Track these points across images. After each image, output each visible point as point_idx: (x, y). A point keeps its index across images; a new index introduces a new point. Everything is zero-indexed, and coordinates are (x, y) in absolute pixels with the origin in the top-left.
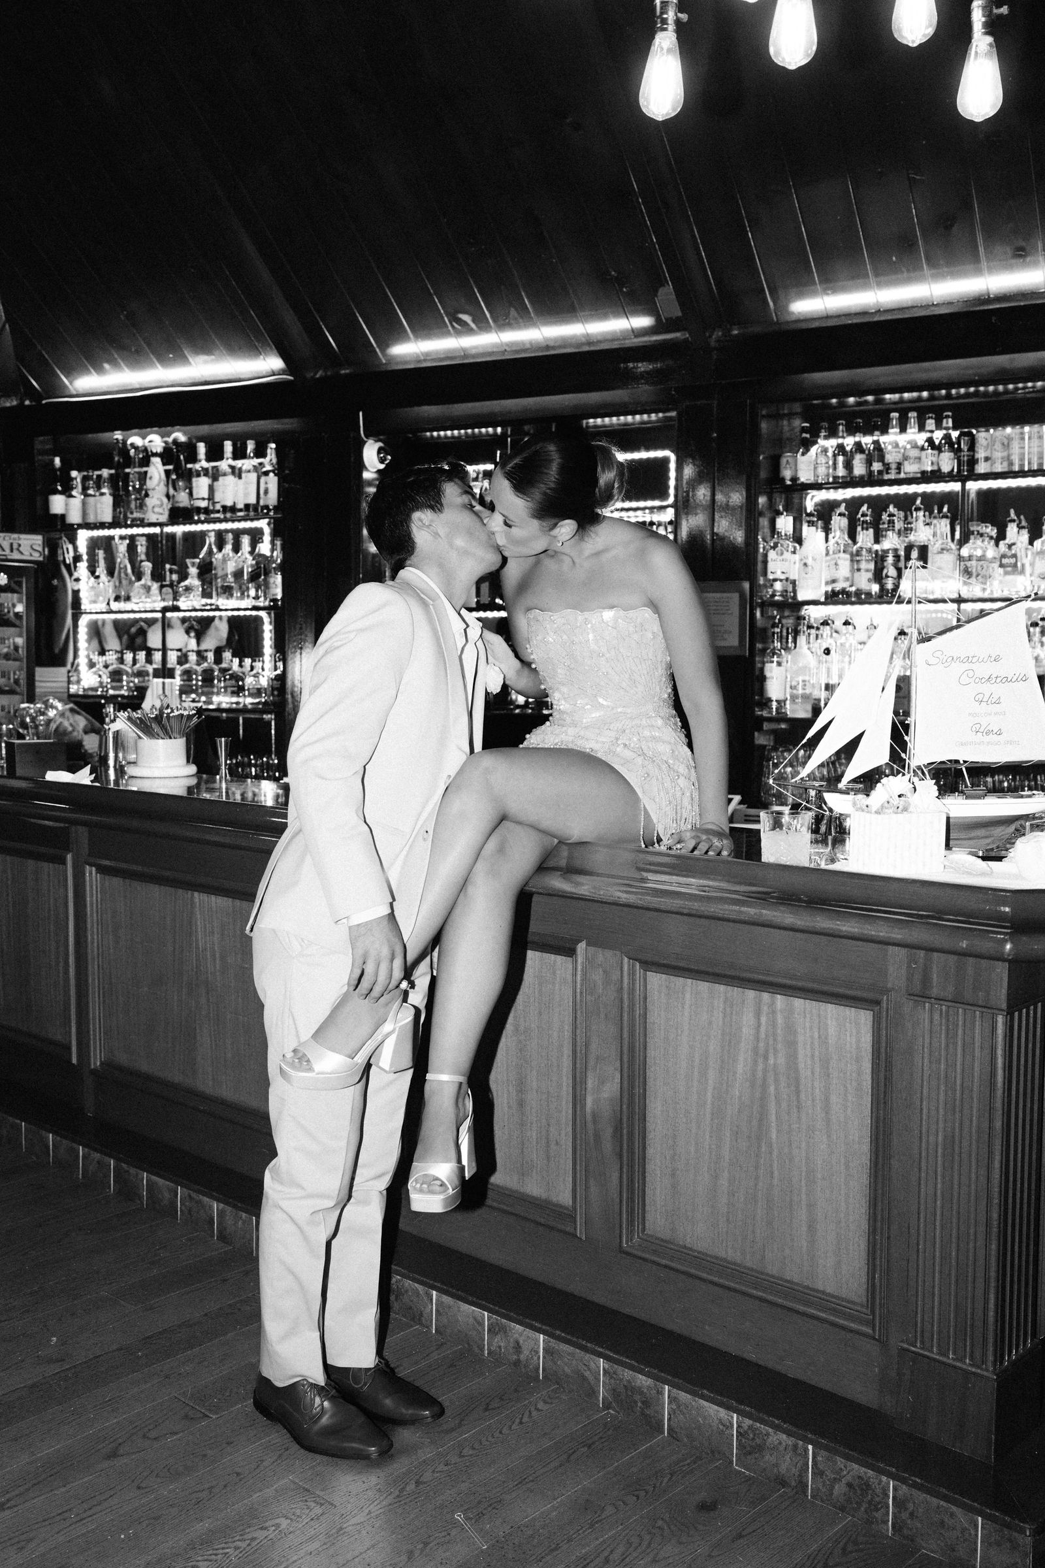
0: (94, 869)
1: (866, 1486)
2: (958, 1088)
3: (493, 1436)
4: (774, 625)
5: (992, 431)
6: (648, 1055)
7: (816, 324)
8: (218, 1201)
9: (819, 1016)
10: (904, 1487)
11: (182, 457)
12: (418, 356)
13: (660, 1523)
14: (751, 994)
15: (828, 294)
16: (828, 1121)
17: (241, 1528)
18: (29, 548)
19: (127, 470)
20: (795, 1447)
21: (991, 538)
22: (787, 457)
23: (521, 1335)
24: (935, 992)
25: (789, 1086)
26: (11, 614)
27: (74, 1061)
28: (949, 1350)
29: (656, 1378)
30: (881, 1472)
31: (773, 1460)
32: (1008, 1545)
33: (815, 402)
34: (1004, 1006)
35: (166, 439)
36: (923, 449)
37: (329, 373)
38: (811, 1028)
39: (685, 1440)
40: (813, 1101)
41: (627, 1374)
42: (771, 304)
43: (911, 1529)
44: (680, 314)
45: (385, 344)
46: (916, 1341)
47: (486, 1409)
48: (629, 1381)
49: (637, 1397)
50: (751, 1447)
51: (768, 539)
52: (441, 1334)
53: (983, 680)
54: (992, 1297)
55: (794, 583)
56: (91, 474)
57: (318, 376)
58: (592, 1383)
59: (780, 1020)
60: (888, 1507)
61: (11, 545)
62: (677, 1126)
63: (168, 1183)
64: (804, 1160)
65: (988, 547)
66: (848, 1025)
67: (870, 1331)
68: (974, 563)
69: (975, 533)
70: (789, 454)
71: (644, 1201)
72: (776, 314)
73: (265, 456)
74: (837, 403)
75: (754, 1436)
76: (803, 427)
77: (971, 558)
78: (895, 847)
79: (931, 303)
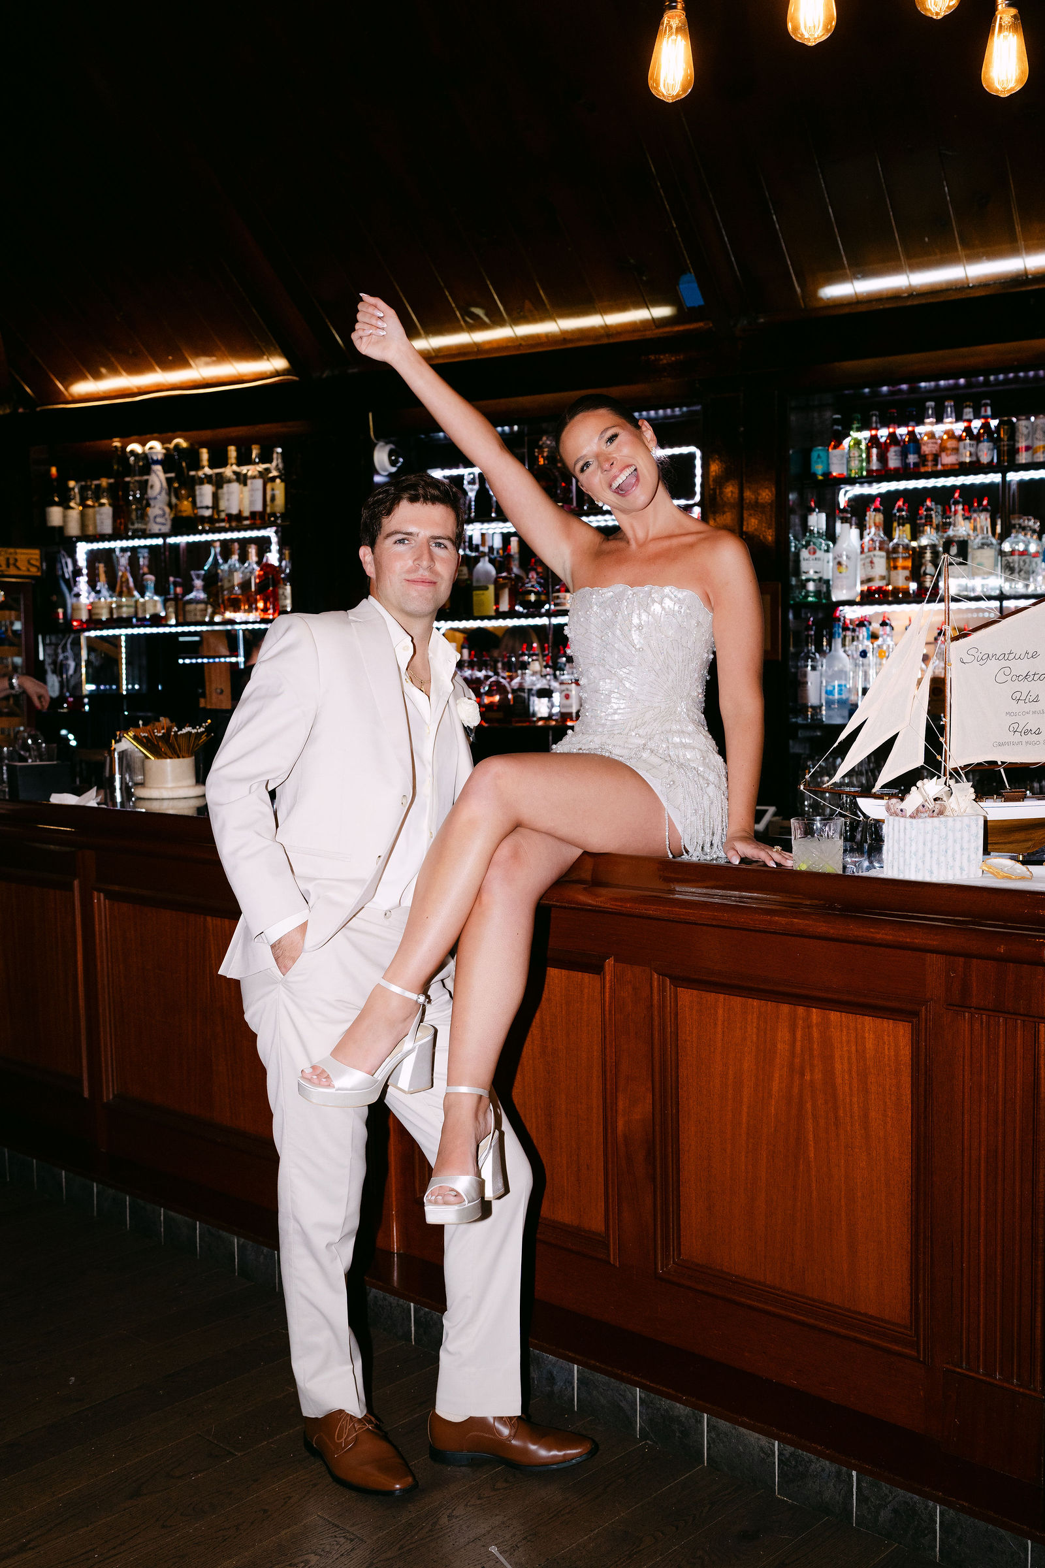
0: (102, 895)
1: (912, 1512)
2: (1001, 1100)
4: (808, 627)
5: (1033, 419)
6: (680, 1074)
7: (846, 310)
8: (239, 1236)
9: (856, 1029)
10: (951, 1511)
11: (184, 464)
13: (700, 1553)
14: (785, 1008)
15: (858, 279)
16: (867, 1138)
18: (26, 563)
19: (127, 479)
20: (839, 1473)
21: (1034, 531)
22: (818, 452)
23: (554, 1365)
24: (974, 1001)
25: (826, 1102)
26: (10, 633)
27: (86, 1095)
28: (995, 1370)
29: (694, 1407)
30: (927, 1496)
31: (816, 1488)
33: (847, 392)
35: (168, 445)
36: (960, 439)
38: (848, 1042)
39: (725, 1468)
40: (852, 1117)
41: (665, 1403)
42: (798, 290)
43: (960, 1556)
44: (702, 303)
46: (961, 1362)
48: (667, 1411)
49: (675, 1427)
50: (793, 1474)
51: (801, 536)
53: (1021, 678)
54: (1039, 1314)
55: (827, 582)
56: (89, 483)
57: (324, 376)
58: (628, 1413)
59: (816, 1035)
60: (935, 1533)
61: (8, 560)
62: (711, 1145)
63: (186, 1218)
64: (843, 1179)
65: (1031, 541)
66: (886, 1037)
67: (914, 1353)
68: (1016, 558)
69: (1017, 526)
70: (820, 448)
71: (679, 1225)
72: (803, 300)
73: (270, 461)
74: (869, 392)
75: (796, 1462)
76: (836, 418)
77: (1012, 553)
78: (931, 852)
79: (966, 286)
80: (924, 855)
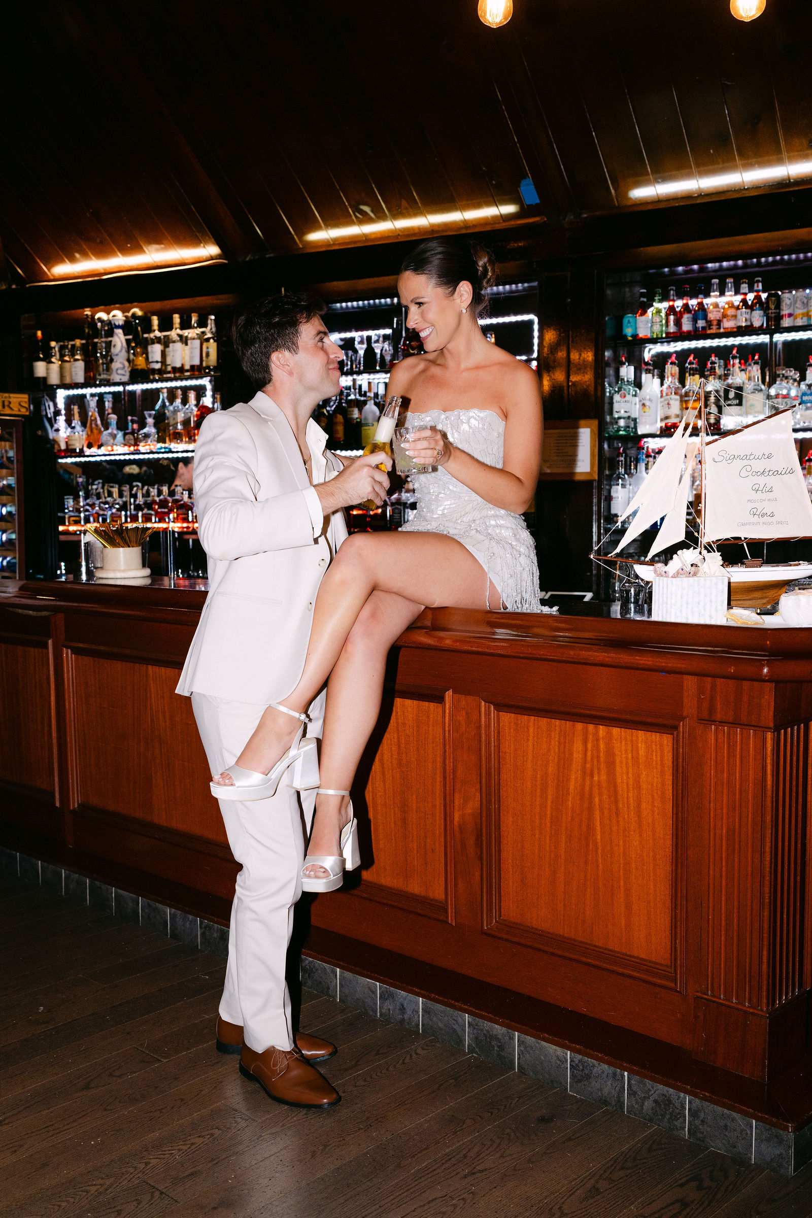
0: (69, 651)
1: (668, 1102)
2: (737, 791)
3: (381, 1073)
4: (619, 455)
5: (794, 292)
6: (502, 778)
7: (650, 207)
8: (171, 907)
9: (632, 741)
10: (697, 1100)
11: (139, 328)
12: (328, 240)
13: (508, 1131)
14: (579, 726)
15: (658, 182)
16: (640, 824)
17: (184, 1136)
18: (17, 405)
19: (96, 340)
20: (615, 1074)
21: (795, 380)
22: (628, 318)
23: (405, 999)
24: (718, 716)
25: (609, 797)
26: (5, 459)
27: (58, 804)
28: (733, 997)
29: (509, 1027)
30: (679, 1089)
31: (598, 1086)
32: (776, 1140)
33: (651, 271)
34: (771, 725)
35: (127, 314)
36: (738, 308)
37: (257, 257)
38: (626, 751)
39: (531, 1073)
40: (628, 808)
41: (487, 1025)
42: (613, 191)
43: (703, 1133)
44: (538, 201)
45: (302, 232)
46: (708, 991)
47: (377, 1054)
48: (488, 1031)
49: (494, 1043)
50: (581, 1076)
51: (614, 384)
52: (344, 1002)
53: (759, 474)
54: (765, 953)
55: (635, 420)
56: (66, 344)
57: (247, 259)
58: (460, 1033)
59: (602, 746)
60: (685, 1117)
61: (3, 402)
62: (524, 832)
63: (131, 895)
64: (622, 855)
65: (792, 387)
66: (654, 747)
67: (673, 985)
68: (780, 400)
69: (781, 376)
70: (630, 315)
71: (500, 893)
72: (617, 200)
73: (206, 326)
74: (668, 271)
75: (583, 1067)
76: (642, 292)
77: (777, 396)
78: (687, 604)
79: (742, 188)
80: (682, 605)
